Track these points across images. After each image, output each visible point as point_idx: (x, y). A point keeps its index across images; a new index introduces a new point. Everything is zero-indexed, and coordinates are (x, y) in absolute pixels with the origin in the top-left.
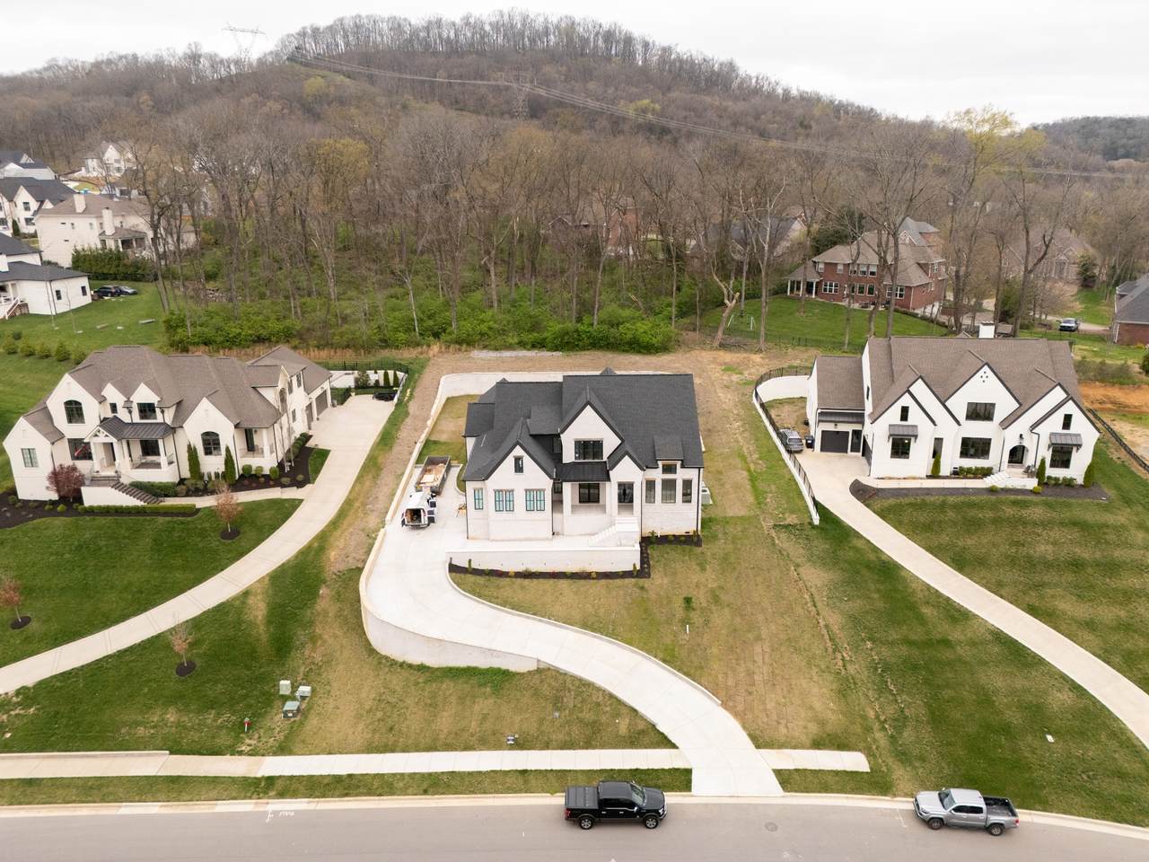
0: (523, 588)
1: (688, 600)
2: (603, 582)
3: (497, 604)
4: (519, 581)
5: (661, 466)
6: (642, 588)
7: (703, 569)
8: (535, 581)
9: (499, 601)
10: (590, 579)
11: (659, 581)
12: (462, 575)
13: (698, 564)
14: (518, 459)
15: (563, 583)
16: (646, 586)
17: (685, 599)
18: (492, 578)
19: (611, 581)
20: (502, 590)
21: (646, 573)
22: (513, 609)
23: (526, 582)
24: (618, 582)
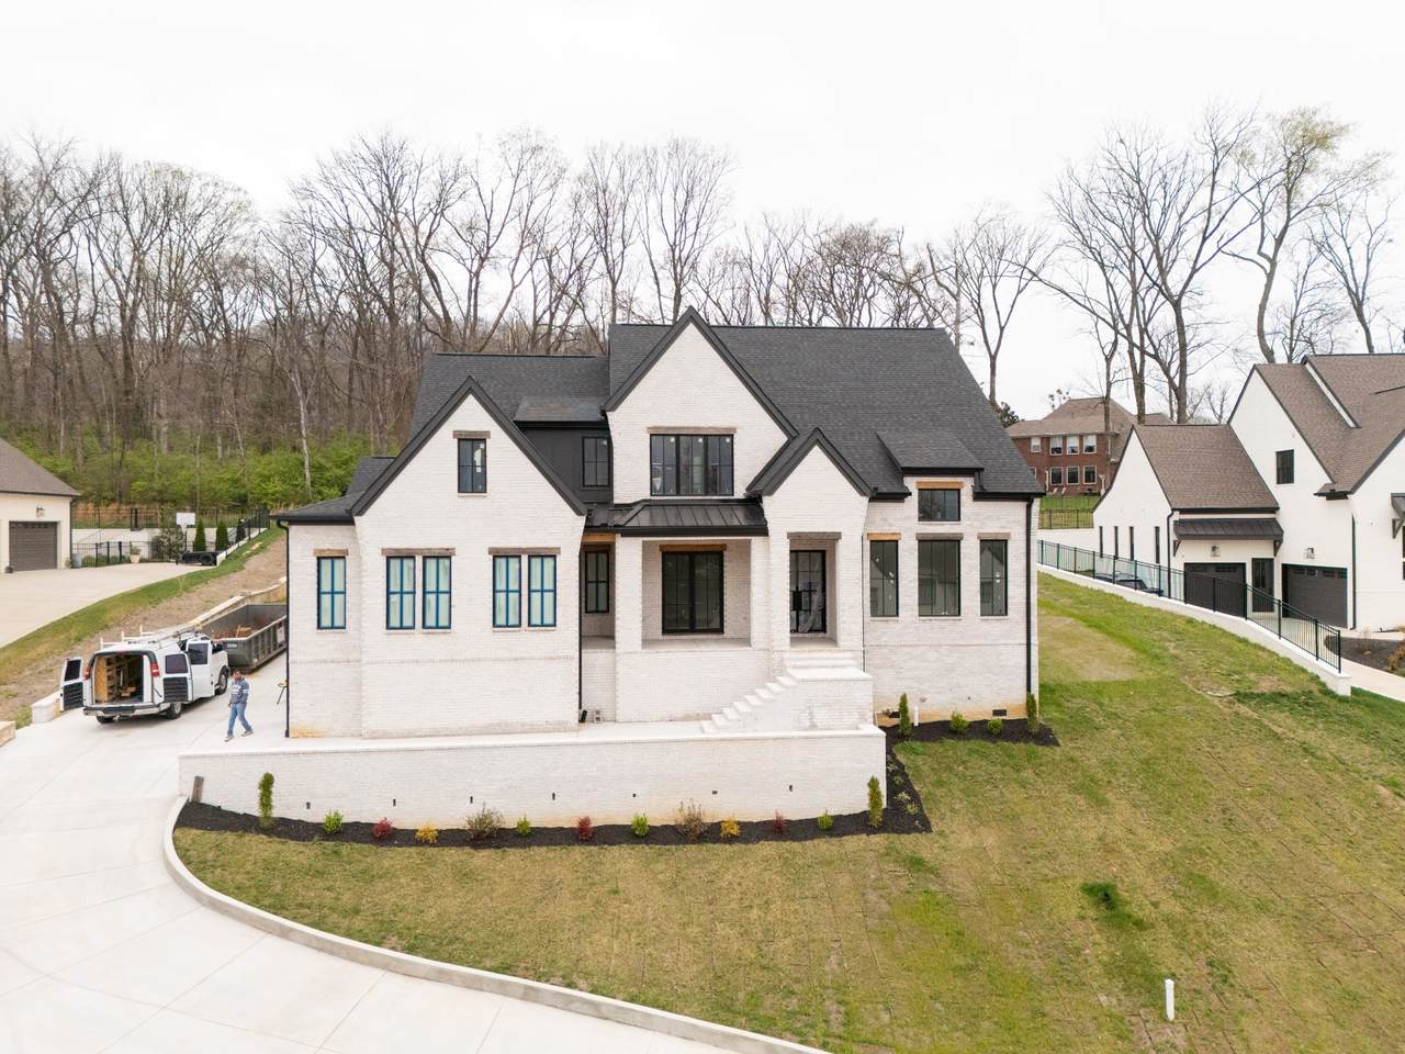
0: (464, 876)
1: (1104, 897)
2: (768, 848)
3: (349, 935)
4: (453, 855)
5: (915, 493)
6: (916, 864)
7: (1100, 802)
8: (514, 855)
9: (358, 923)
10: (717, 840)
11: (968, 841)
12: (229, 838)
13: (1075, 790)
14: (470, 443)
15: (622, 859)
16: (925, 854)
17: (1090, 890)
18: (345, 849)
19: (796, 845)
20: (379, 886)
21: (915, 817)
22: (411, 950)
23: (482, 858)
24: (823, 846)
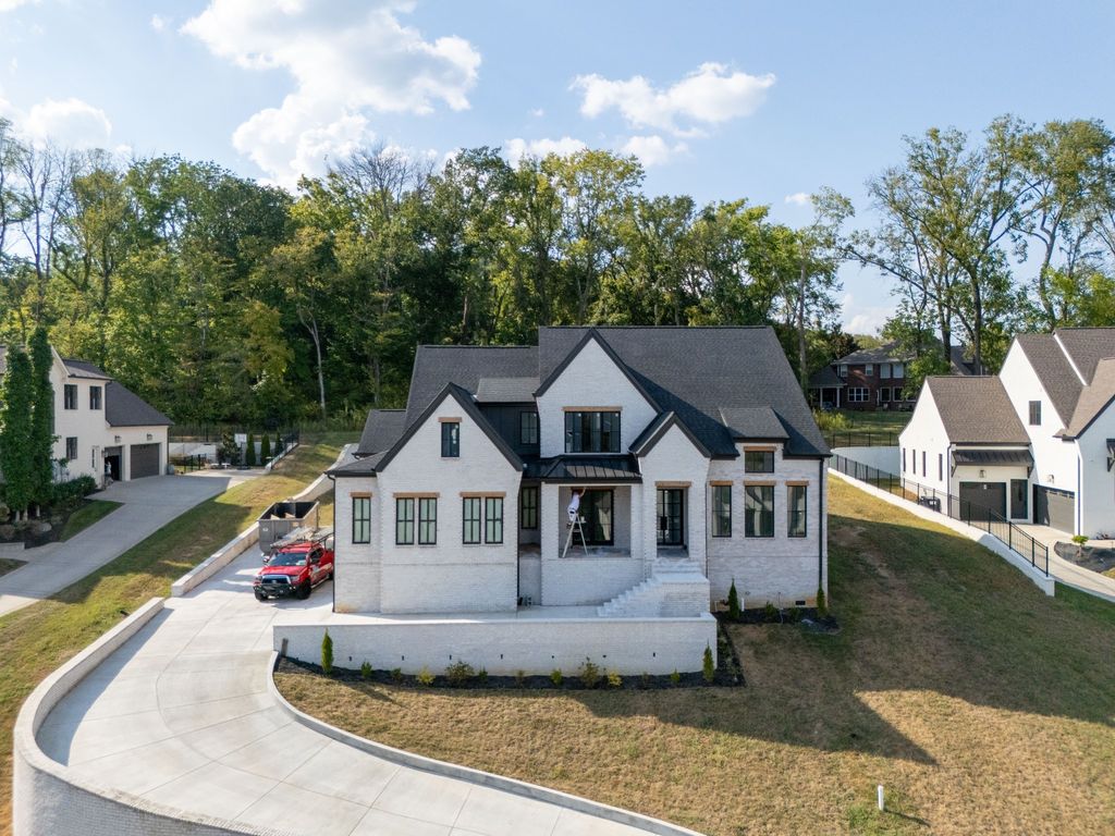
5: (743, 454)
10: (607, 688)
12: (307, 678)
14: (449, 427)
21: (736, 677)
24: (675, 694)
